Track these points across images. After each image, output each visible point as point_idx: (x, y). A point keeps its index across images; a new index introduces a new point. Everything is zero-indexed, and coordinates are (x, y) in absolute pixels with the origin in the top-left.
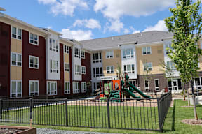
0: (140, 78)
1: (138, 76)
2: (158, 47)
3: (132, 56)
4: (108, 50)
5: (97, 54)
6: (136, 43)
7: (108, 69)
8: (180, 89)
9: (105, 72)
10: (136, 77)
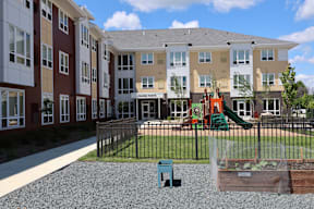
0: (194, 96)
1: (191, 94)
2: (222, 53)
3: (184, 64)
4: (145, 52)
5: (125, 57)
6: (190, 45)
7: (145, 80)
8: (248, 114)
9: (139, 86)
10: (188, 96)
